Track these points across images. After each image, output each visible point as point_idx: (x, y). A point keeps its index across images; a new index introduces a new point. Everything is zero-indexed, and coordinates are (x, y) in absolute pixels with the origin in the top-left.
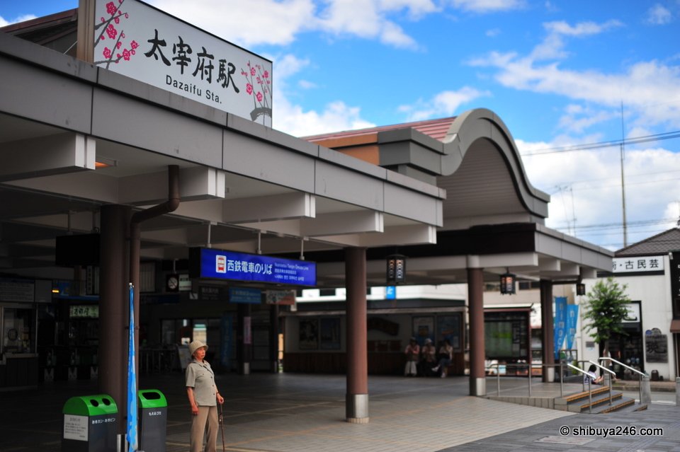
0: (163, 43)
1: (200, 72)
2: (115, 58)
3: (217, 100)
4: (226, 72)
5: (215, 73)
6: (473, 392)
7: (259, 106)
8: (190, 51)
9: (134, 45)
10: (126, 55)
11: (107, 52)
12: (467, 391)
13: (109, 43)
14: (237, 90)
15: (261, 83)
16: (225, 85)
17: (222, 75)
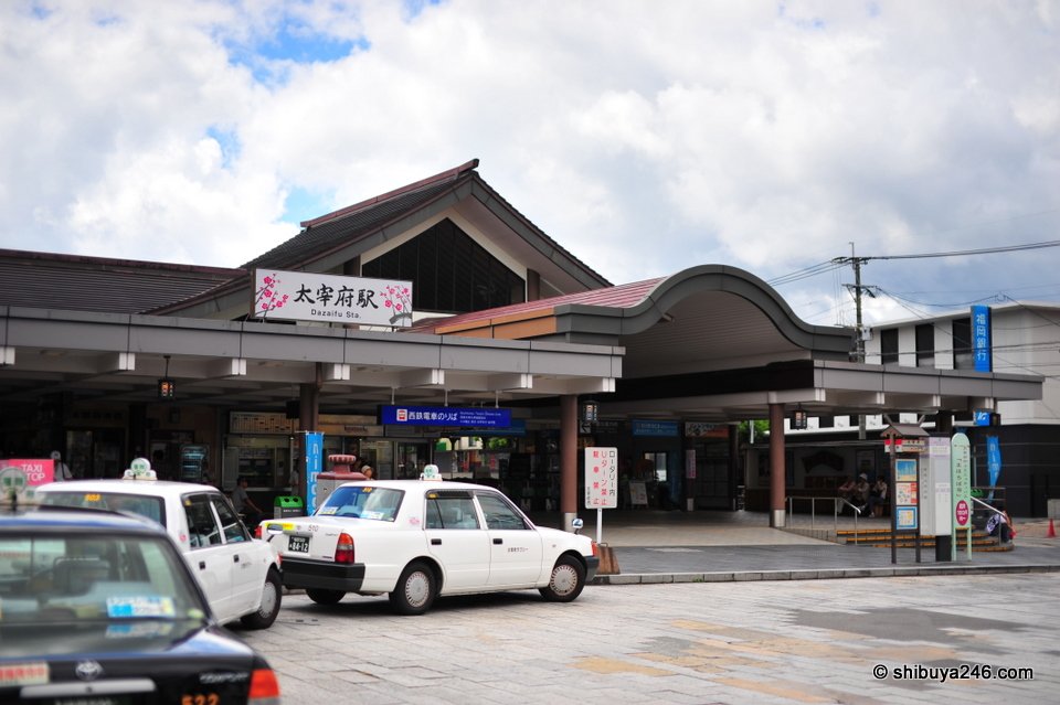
0: (309, 291)
1: (340, 302)
2: (271, 307)
3: (357, 316)
4: (365, 298)
5: (355, 299)
6: (772, 524)
7: (398, 313)
8: (331, 290)
9: (285, 297)
10: (279, 304)
11: (265, 306)
12: (768, 524)
13: (267, 300)
14: (376, 307)
15: (401, 297)
16: (365, 305)
17: (361, 300)
